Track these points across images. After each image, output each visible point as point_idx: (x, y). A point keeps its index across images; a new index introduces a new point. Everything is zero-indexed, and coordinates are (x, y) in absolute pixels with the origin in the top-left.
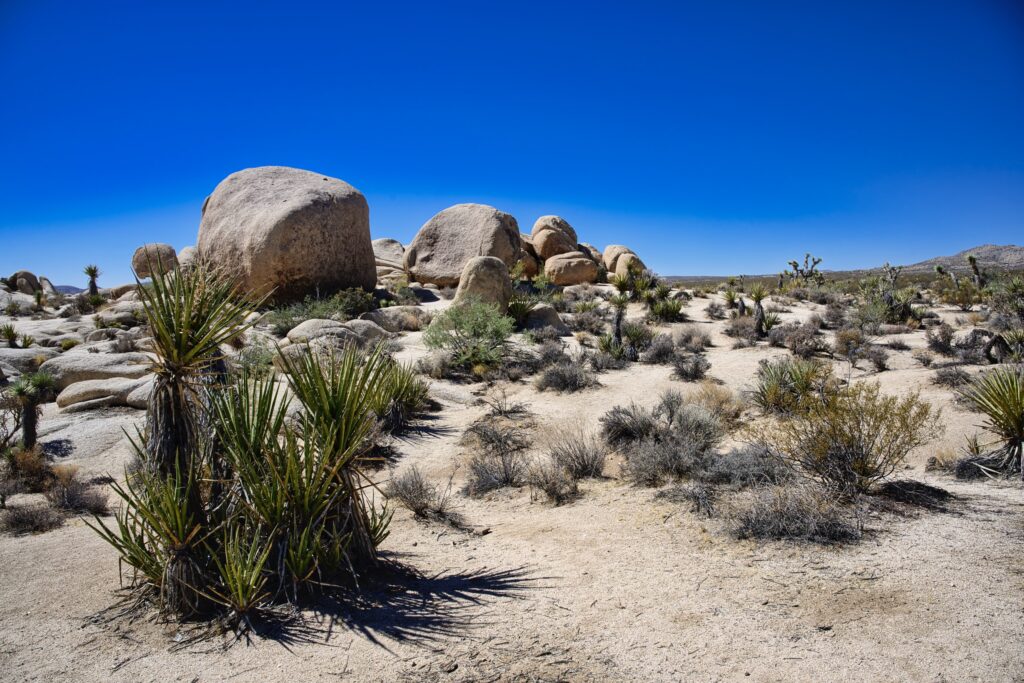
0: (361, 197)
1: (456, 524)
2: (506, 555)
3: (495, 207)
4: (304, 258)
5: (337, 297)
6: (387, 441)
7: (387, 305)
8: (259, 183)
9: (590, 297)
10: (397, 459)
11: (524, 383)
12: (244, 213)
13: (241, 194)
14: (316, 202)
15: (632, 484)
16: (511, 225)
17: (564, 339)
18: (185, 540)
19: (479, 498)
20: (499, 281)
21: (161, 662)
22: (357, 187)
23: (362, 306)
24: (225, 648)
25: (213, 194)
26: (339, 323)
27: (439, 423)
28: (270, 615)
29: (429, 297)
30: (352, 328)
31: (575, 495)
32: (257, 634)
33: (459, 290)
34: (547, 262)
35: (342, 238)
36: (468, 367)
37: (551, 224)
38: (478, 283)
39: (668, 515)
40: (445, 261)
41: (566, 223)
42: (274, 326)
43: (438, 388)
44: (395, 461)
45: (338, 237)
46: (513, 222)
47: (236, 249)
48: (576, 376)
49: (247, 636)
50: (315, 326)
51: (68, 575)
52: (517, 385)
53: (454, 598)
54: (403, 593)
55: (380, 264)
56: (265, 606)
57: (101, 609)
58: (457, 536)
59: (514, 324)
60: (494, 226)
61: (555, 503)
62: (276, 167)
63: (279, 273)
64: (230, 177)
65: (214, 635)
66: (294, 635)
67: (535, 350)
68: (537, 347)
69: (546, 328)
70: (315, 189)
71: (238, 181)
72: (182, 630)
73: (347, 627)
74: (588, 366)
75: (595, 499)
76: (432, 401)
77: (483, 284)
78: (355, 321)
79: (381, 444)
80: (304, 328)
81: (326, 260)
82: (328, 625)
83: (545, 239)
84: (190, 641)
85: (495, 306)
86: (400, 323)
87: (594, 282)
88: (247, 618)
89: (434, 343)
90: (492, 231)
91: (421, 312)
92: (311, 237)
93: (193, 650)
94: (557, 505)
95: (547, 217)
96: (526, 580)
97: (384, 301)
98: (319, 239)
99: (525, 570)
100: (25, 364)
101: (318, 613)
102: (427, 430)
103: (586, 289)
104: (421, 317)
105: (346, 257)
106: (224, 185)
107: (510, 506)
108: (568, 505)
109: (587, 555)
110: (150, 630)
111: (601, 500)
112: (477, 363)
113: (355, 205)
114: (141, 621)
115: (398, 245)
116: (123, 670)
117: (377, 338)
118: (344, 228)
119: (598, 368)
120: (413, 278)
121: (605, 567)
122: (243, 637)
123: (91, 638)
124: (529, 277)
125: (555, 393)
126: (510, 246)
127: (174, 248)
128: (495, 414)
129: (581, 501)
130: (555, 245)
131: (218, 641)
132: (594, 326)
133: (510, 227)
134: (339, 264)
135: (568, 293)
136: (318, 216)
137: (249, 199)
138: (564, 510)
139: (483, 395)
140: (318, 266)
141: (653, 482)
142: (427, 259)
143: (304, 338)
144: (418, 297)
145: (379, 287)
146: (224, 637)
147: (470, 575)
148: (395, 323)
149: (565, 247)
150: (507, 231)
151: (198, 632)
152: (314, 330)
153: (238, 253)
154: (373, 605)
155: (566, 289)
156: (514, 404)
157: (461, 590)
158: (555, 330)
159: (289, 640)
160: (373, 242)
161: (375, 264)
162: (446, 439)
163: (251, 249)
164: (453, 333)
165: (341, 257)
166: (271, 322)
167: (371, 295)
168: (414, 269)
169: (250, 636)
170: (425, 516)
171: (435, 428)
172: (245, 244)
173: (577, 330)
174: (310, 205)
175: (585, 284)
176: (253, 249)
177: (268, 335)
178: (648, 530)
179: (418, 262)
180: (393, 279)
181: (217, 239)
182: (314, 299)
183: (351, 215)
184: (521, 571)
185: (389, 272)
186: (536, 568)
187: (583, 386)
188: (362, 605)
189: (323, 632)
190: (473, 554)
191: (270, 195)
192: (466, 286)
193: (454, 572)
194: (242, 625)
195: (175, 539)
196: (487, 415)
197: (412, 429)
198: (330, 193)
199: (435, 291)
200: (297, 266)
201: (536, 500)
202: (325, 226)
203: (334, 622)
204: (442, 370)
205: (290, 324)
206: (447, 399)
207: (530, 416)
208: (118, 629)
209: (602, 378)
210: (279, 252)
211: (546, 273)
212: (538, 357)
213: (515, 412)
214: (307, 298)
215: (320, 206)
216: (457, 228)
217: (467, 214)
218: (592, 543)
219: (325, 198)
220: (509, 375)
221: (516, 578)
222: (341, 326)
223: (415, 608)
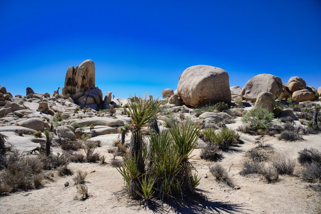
0: (227, 73)
1: (230, 184)
2: (239, 198)
3: (273, 75)
4: (208, 93)
5: (215, 105)
6: (220, 152)
7: (233, 108)
8: (195, 70)
9: (310, 106)
10: (222, 159)
11: (275, 137)
12: (190, 79)
13: (190, 74)
14: (212, 75)
15: (301, 180)
16: (279, 81)
17: (295, 121)
18: (135, 176)
19: (244, 176)
20: (270, 100)
21: (123, 209)
22: (225, 70)
23: (224, 108)
24: (139, 209)
25: (182, 74)
26: (215, 113)
27: (240, 148)
28: (154, 203)
29: (248, 105)
30: (220, 115)
31: (277, 180)
32: (149, 208)
33: (256, 103)
34: (293, 93)
35: (220, 86)
36: (256, 130)
37: (295, 80)
38: (262, 101)
39: (310, 195)
40: (255, 93)
41: (302, 79)
42: (196, 113)
43: (243, 136)
44: (221, 160)
45: (218, 86)
46: (280, 80)
47: (188, 90)
48: (294, 135)
49: (146, 207)
50: (207, 114)
51: (116, 180)
52: (272, 137)
53: (213, 210)
54: (197, 204)
55: (233, 94)
56: (154, 200)
57: (118, 191)
58: (227, 188)
59: (274, 116)
60: (272, 81)
61: (268, 182)
62: (201, 65)
63: (200, 97)
64: (187, 69)
65: (138, 205)
66: (158, 210)
67: (282, 125)
68: (283, 124)
69: (287, 117)
70: (212, 71)
71: (189, 70)
72: (132, 201)
73: (174, 211)
74: (301, 132)
75: (283, 183)
76: (241, 140)
77: (264, 101)
78: (221, 113)
79: (218, 153)
80: (205, 114)
81: (214, 93)
82: (169, 210)
83: (293, 85)
84: (132, 205)
85: (267, 109)
86: (236, 114)
87: (313, 100)
88: (147, 202)
89: (245, 121)
90: (271, 83)
91: (243, 110)
92: (210, 86)
93: (131, 208)
94: (268, 183)
95: (294, 77)
96: (241, 209)
97: (232, 107)
98: (213, 87)
99: (243, 205)
100: (129, 122)
101: (168, 205)
102: (235, 150)
103: (308, 103)
104: (243, 112)
105: (221, 92)
106: (185, 71)
107: (253, 180)
108: (272, 184)
109: (268, 205)
110: (125, 200)
111: (286, 184)
112: (259, 128)
113: (224, 76)
114: (124, 196)
115: (240, 88)
116: (113, 209)
117: (227, 119)
118: (221, 83)
119: (305, 133)
120: (244, 99)
121: (273, 211)
122: (145, 207)
123: (112, 198)
124: (286, 99)
125: (284, 141)
126: (278, 88)
127: (173, 90)
128: (259, 147)
129: (278, 183)
130: (296, 87)
131: (138, 207)
132: (308, 117)
133: (278, 81)
134: (219, 94)
135: (300, 104)
136: (212, 80)
137: (192, 75)
138: (270, 185)
139: (259, 140)
140: (212, 95)
141: (311, 181)
142: (248, 93)
143: (203, 118)
144: (244, 105)
145: (232, 102)
146: (140, 206)
147: (223, 203)
148: (234, 114)
149: (301, 88)
150: (277, 83)
151: (135, 203)
152: (207, 115)
153: (188, 91)
154: (186, 206)
155: (300, 103)
156: (267, 144)
157: (217, 207)
158: (291, 118)
159: (156, 211)
160: (230, 88)
161: (231, 94)
162: (240, 154)
163: (192, 90)
164: (252, 118)
165: (220, 92)
166: (196, 112)
167: (227, 104)
168: (244, 96)
169: (147, 208)
170: (219, 180)
171: (238, 150)
172: (190, 89)
173: (301, 118)
174: (210, 76)
175: (309, 101)
176: (193, 90)
177: (194, 116)
178: (298, 200)
179: (245, 94)
180: (237, 99)
181: (183, 87)
182: (208, 105)
183: (223, 79)
184: (241, 205)
185: (236, 97)
186: (247, 205)
187: (296, 140)
188: (182, 205)
189: (167, 211)
190: (229, 195)
191: (198, 74)
192: (258, 102)
193: (218, 201)
194: (145, 204)
195: (133, 176)
196: (257, 147)
197: (230, 149)
198: (216, 72)
199: (251, 103)
200: (206, 95)
201: (262, 180)
202: (215, 83)
203: (171, 209)
204: (246, 130)
205: (201, 113)
206: (246, 140)
207: (273, 149)
208: (118, 197)
209: (305, 137)
210: (200, 91)
211: (293, 97)
212: (283, 127)
213: (267, 147)
214: (206, 105)
215: (213, 77)
216: (259, 82)
217: (263, 77)
218: (272, 200)
219: (215, 74)
220: (269, 133)
221: (237, 207)
222: (216, 114)
223: (198, 210)
